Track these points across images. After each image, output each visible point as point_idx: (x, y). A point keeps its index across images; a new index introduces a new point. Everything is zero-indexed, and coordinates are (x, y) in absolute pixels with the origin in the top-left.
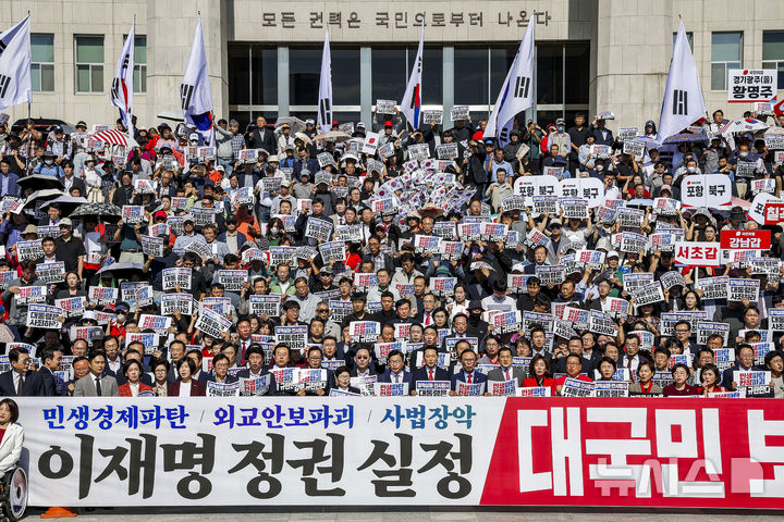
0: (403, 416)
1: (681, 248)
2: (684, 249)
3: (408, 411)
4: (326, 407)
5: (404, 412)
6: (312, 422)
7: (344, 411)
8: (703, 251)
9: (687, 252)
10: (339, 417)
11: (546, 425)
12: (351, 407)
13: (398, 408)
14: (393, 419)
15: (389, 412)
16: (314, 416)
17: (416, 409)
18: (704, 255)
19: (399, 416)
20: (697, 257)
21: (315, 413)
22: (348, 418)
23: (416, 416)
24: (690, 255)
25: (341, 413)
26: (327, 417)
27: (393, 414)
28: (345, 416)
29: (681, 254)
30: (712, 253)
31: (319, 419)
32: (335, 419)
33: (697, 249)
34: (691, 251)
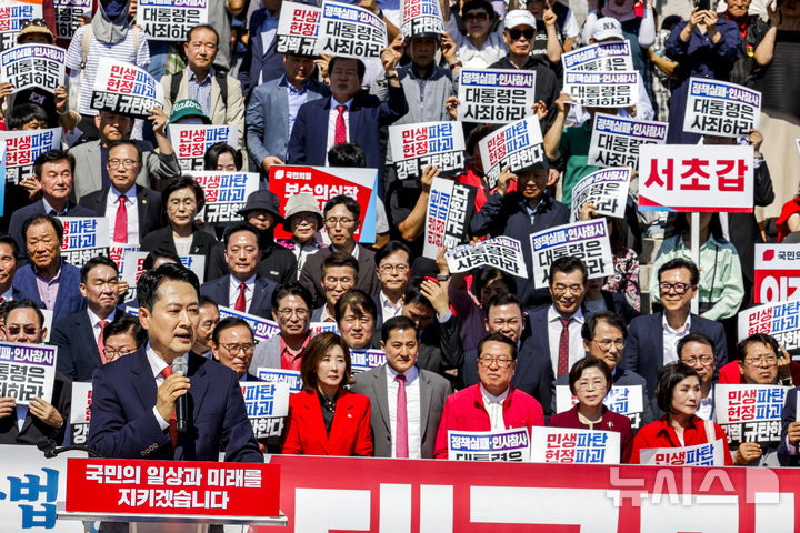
1: (654, 163)
2: (662, 165)
8: (712, 169)
9: (669, 171)
17: (34, 479)
18: (713, 181)
20: (695, 186)
23: (33, 496)
24: (678, 181)
29: (654, 178)
30: (733, 174)
33: (696, 165)
34: (679, 169)
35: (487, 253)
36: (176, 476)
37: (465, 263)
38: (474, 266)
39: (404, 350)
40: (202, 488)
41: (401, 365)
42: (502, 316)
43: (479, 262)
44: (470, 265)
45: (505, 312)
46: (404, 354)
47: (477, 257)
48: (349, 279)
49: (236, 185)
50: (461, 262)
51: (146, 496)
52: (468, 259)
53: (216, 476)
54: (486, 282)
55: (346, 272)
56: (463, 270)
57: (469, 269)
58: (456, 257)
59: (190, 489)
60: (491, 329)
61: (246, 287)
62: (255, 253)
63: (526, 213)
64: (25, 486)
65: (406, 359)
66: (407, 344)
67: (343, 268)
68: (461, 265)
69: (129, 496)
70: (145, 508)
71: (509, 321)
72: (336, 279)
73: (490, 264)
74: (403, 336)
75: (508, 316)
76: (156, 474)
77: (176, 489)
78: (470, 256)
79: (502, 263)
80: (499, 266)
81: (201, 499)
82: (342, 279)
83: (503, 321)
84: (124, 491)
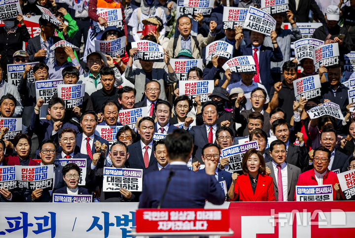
0: (112, 225)
3: (118, 218)
4: (25, 215)
5: (112, 220)
6: (9, 231)
7: (46, 219)
10: (40, 225)
11: (273, 232)
12: (53, 215)
13: (106, 215)
14: (100, 228)
15: (96, 219)
16: (11, 225)
17: (126, 217)
19: (108, 224)
21: (13, 222)
22: (49, 226)
23: (126, 224)
25: (42, 221)
26: (26, 225)
27: (101, 222)
28: (46, 224)
31: (17, 228)
32: (36, 228)
35: (326, 110)
36: (183, 215)
37: (317, 114)
38: (321, 116)
39: (280, 154)
40: (195, 220)
41: (279, 161)
42: (327, 137)
43: (323, 114)
44: (319, 115)
45: (328, 135)
46: (281, 155)
47: (322, 111)
48: (259, 125)
49: (204, 86)
50: (315, 114)
51: (171, 225)
52: (318, 112)
53: (201, 215)
54: (324, 123)
55: (258, 121)
56: (316, 117)
57: (319, 117)
58: (312, 112)
59: (190, 221)
60: (322, 143)
61: (212, 128)
62: (215, 114)
63: (332, 91)
64: (122, 220)
65: (281, 158)
66: (282, 151)
67: (257, 120)
68: (315, 115)
69: (163, 225)
70: (170, 230)
71: (330, 139)
72: (253, 125)
73: (328, 114)
74: (279, 148)
75: (330, 137)
76: (174, 215)
77: (184, 221)
78: (319, 111)
79: (333, 114)
80: (332, 115)
81: (195, 225)
82: (256, 125)
83: (327, 139)
84: (160, 223)
